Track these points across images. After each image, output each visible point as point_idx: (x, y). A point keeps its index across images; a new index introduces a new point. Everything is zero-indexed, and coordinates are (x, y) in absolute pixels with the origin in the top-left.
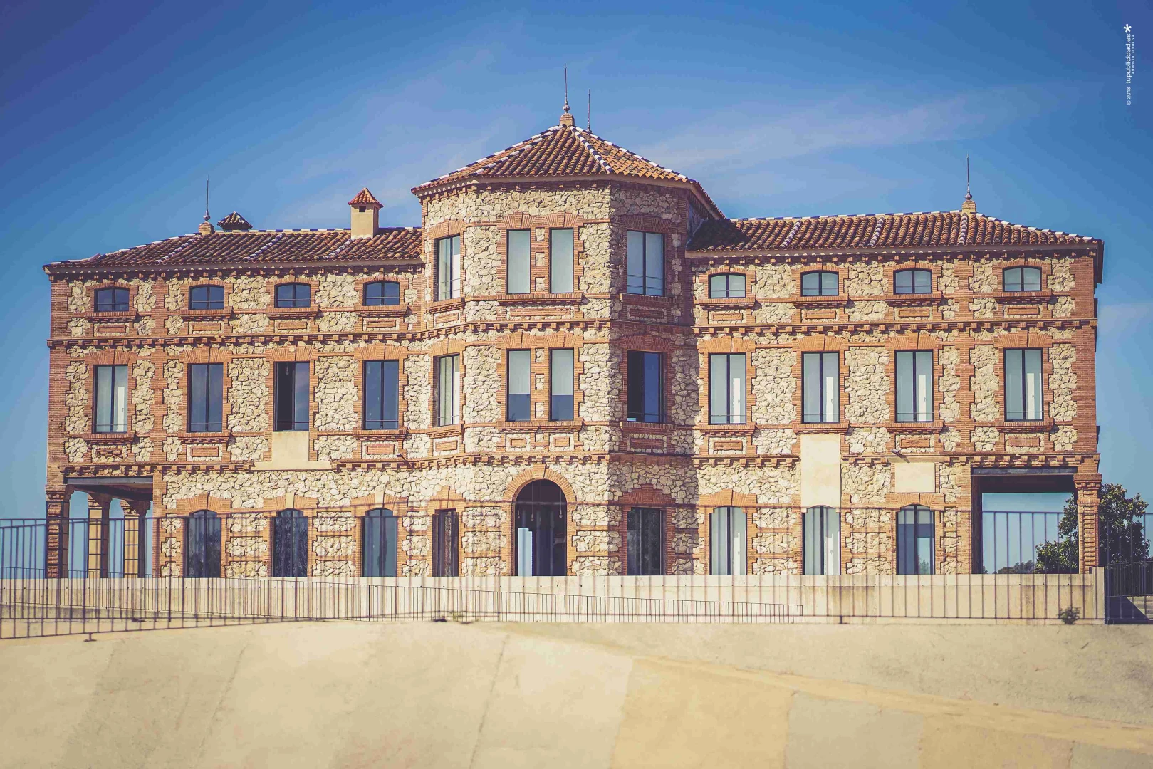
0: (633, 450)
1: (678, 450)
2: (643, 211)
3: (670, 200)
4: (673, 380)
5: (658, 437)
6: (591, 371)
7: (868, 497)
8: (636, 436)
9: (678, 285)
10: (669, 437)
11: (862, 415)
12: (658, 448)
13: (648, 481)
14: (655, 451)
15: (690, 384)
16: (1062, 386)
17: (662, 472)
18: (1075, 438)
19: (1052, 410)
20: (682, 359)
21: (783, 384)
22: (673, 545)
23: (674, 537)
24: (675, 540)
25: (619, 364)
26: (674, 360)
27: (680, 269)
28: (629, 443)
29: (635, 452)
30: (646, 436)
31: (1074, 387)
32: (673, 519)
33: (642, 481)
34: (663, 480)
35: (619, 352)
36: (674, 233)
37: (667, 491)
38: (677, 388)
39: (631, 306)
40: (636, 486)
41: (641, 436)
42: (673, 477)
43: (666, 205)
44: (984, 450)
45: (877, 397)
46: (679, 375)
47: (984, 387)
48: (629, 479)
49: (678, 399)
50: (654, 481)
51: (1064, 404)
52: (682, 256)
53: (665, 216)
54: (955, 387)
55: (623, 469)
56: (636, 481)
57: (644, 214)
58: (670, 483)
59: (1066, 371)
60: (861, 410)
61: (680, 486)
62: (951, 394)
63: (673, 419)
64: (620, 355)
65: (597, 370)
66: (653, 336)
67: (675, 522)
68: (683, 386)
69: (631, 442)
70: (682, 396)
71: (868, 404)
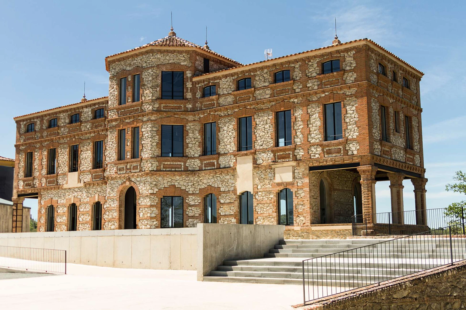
0: (164, 169)
1: (190, 169)
2: (170, 62)
3: (186, 56)
4: (187, 137)
5: (179, 163)
6: (145, 136)
7: (265, 185)
8: (166, 163)
9: (190, 94)
10: (185, 163)
11: (262, 146)
12: (178, 168)
13: (173, 184)
14: (177, 169)
15: (196, 138)
16: (351, 120)
17: (181, 179)
18: (358, 147)
19: (347, 133)
20: (192, 127)
21: (230, 134)
22: (187, 213)
23: (188, 209)
24: (188, 210)
25: (157, 131)
26: (188, 128)
27: (191, 86)
28: (162, 167)
29: (166, 171)
30: (172, 163)
31: (357, 120)
32: (187, 201)
33: (169, 184)
34: (182, 183)
35: (157, 126)
36: (188, 71)
37: (183, 188)
38: (190, 140)
39: (164, 105)
40: (166, 186)
41: (169, 163)
42: (187, 181)
43: (184, 58)
44: (315, 158)
45: (268, 135)
46: (190, 134)
47: (314, 125)
48: (162, 183)
49: (190, 145)
50: (176, 184)
51: (353, 130)
52: (191, 81)
53: (182, 64)
54: (301, 127)
55: (159, 178)
56: (166, 184)
57: (170, 63)
58: (185, 184)
59: (352, 112)
60: (261, 143)
61: (191, 185)
62: (299, 130)
63: (187, 155)
64: (158, 127)
65: (147, 134)
66: (175, 117)
67: (188, 202)
68: (193, 139)
69: (163, 166)
70: (192, 144)
71: (264, 140)
